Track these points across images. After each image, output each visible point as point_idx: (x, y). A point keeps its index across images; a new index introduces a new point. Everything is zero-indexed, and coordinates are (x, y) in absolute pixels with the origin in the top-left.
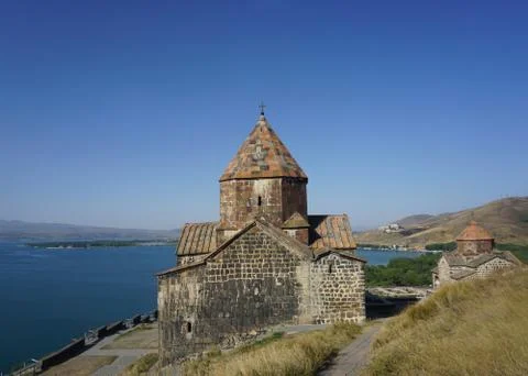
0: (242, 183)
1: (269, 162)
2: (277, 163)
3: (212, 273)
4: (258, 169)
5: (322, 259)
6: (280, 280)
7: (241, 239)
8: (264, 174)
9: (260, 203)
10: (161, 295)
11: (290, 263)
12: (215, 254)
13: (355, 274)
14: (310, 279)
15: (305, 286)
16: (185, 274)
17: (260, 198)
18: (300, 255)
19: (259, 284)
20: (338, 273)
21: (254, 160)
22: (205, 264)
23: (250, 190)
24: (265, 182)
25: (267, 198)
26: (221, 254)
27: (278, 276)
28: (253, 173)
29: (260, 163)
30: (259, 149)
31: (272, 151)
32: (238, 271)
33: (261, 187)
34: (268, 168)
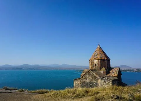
0: (92, 61)
1: (98, 56)
2: (99, 56)
3: (82, 80)
4: (95, 58)
5: (103, 79)
6: (95, 82)
7: (87, 73)
8: (96, 59)
9: (96, 65)
10: (74, 83)
11: (97, 79)
12: (83, 76)
13: (110, 82)
14: (101, 83)
15: (100, 84)
16: (78, 80)
17: (95, 64)
18: (98, 78)
19: (91, 83)
20: (106, 82)
21: (95, 56)
22: (81, 78)
23: (94, 62)
24: (96, 61)
25: (97, 64)
26: (84, 76)
27: (94, 82)
28: (94, 59)
29: (96, 56)
30: (96, 53)
31: (99, 53)
32: (87, 80)
33: (96, 62)
34: (97, 57)
